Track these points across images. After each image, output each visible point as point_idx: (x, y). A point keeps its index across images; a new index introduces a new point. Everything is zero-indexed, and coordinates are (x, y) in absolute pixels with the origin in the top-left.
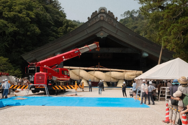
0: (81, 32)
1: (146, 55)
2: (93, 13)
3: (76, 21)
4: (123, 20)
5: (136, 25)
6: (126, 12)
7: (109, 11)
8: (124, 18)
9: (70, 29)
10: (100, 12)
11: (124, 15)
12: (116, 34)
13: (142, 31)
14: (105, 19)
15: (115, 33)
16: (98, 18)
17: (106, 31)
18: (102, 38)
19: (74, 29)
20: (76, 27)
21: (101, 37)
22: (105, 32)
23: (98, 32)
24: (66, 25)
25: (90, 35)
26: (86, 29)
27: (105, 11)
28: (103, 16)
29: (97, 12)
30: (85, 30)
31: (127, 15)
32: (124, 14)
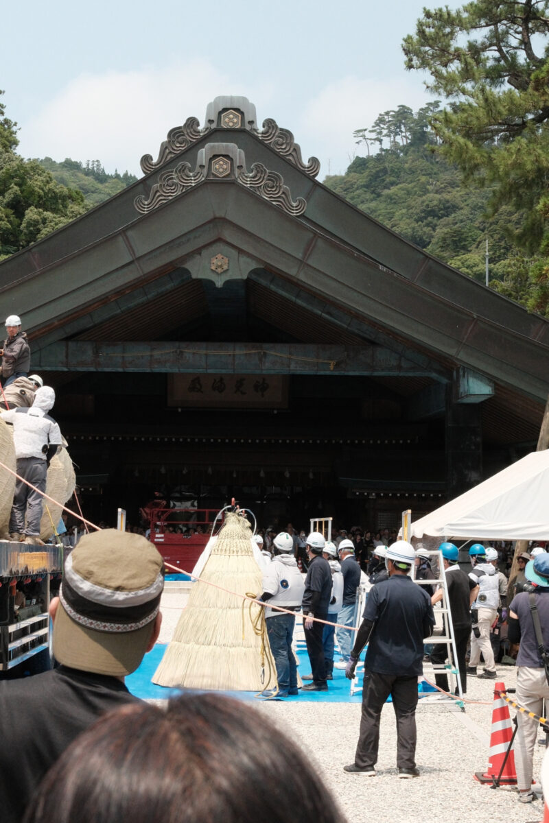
0: (95, 247)
1: (477, 389)
2: (175, 134)
3: (84, 166)
4: (370, 165)
5: (447, 196)
6: (387, 113)
7: (270, 123)
8: (375, 150)
9: (37, 222)
10: (214, 126)
11: (374, 135)
12: (302, 263)
13: (483, 231)
14: (237, 172)
15: (299, 256)
16: (198, 169)
17: (244, 247)
18: (219, 283)
19: (64, 221)
20: (74, 208)
21: (213, 278)
22: (240, 251)
23: (198, 251)
24: (16, 196)
25: (150, 267)
26: (124, 231)
27: (248, 118)
28: (226, 156)
29: (198, 125)
30: (120, 239)
31: (397, 134)
32: (377, 124)
